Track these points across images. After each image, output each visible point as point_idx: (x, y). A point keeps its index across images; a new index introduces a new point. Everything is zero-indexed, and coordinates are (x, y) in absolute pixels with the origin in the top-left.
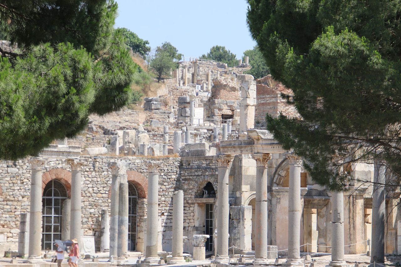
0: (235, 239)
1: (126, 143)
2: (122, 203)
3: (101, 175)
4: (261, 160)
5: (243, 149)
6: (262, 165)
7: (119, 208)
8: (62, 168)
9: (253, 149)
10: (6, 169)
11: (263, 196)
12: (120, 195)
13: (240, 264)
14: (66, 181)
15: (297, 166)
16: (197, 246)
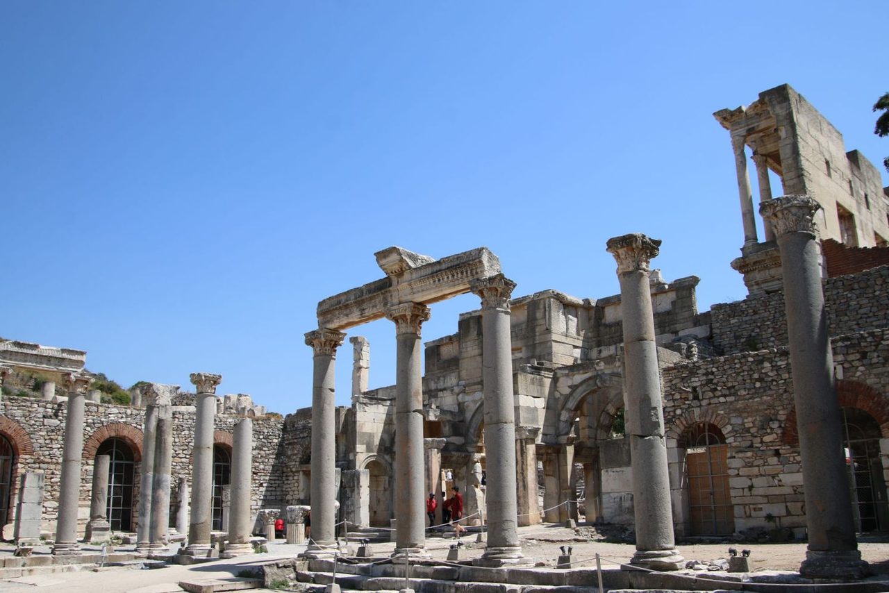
0: (348, 513)
1: (227, 408)
2: (160, 452)
3: (180, 434)
4: (409, 317)
5: (365, 306)
6: (411, 330)
7: (155, 461)
8: (125, 422)
9: (389, 299)
10: (42, 420)
11: (413, 399)
12: (157, 438)
13: (360, 560)
14: (131, 440)
15: (502, 312)
16: (292, 523)
